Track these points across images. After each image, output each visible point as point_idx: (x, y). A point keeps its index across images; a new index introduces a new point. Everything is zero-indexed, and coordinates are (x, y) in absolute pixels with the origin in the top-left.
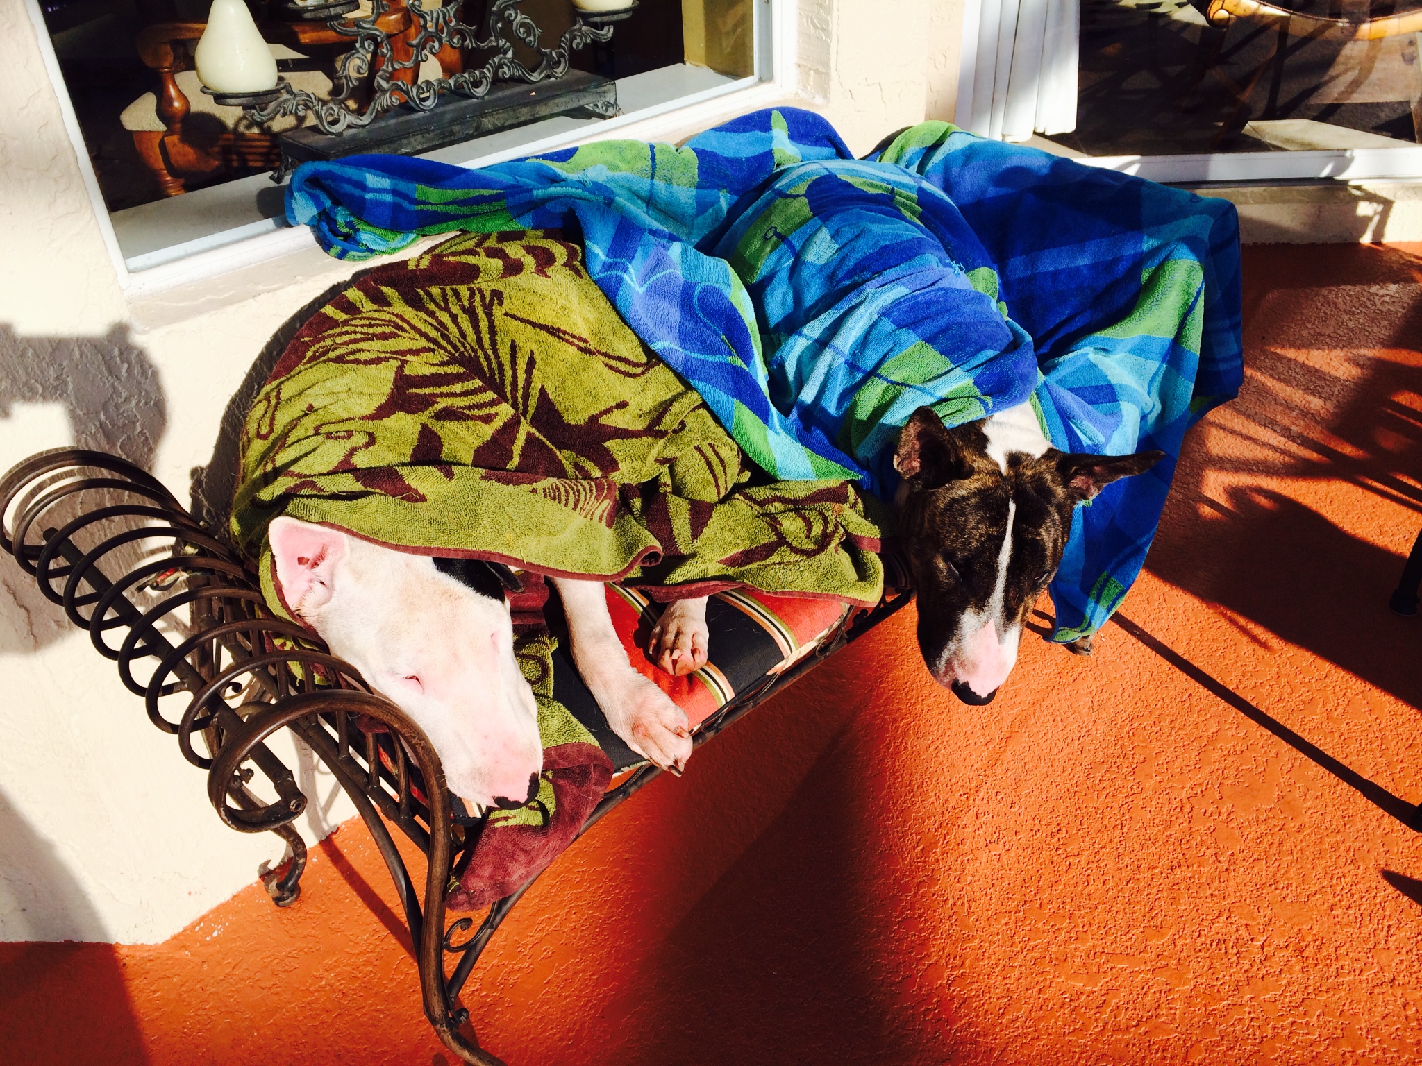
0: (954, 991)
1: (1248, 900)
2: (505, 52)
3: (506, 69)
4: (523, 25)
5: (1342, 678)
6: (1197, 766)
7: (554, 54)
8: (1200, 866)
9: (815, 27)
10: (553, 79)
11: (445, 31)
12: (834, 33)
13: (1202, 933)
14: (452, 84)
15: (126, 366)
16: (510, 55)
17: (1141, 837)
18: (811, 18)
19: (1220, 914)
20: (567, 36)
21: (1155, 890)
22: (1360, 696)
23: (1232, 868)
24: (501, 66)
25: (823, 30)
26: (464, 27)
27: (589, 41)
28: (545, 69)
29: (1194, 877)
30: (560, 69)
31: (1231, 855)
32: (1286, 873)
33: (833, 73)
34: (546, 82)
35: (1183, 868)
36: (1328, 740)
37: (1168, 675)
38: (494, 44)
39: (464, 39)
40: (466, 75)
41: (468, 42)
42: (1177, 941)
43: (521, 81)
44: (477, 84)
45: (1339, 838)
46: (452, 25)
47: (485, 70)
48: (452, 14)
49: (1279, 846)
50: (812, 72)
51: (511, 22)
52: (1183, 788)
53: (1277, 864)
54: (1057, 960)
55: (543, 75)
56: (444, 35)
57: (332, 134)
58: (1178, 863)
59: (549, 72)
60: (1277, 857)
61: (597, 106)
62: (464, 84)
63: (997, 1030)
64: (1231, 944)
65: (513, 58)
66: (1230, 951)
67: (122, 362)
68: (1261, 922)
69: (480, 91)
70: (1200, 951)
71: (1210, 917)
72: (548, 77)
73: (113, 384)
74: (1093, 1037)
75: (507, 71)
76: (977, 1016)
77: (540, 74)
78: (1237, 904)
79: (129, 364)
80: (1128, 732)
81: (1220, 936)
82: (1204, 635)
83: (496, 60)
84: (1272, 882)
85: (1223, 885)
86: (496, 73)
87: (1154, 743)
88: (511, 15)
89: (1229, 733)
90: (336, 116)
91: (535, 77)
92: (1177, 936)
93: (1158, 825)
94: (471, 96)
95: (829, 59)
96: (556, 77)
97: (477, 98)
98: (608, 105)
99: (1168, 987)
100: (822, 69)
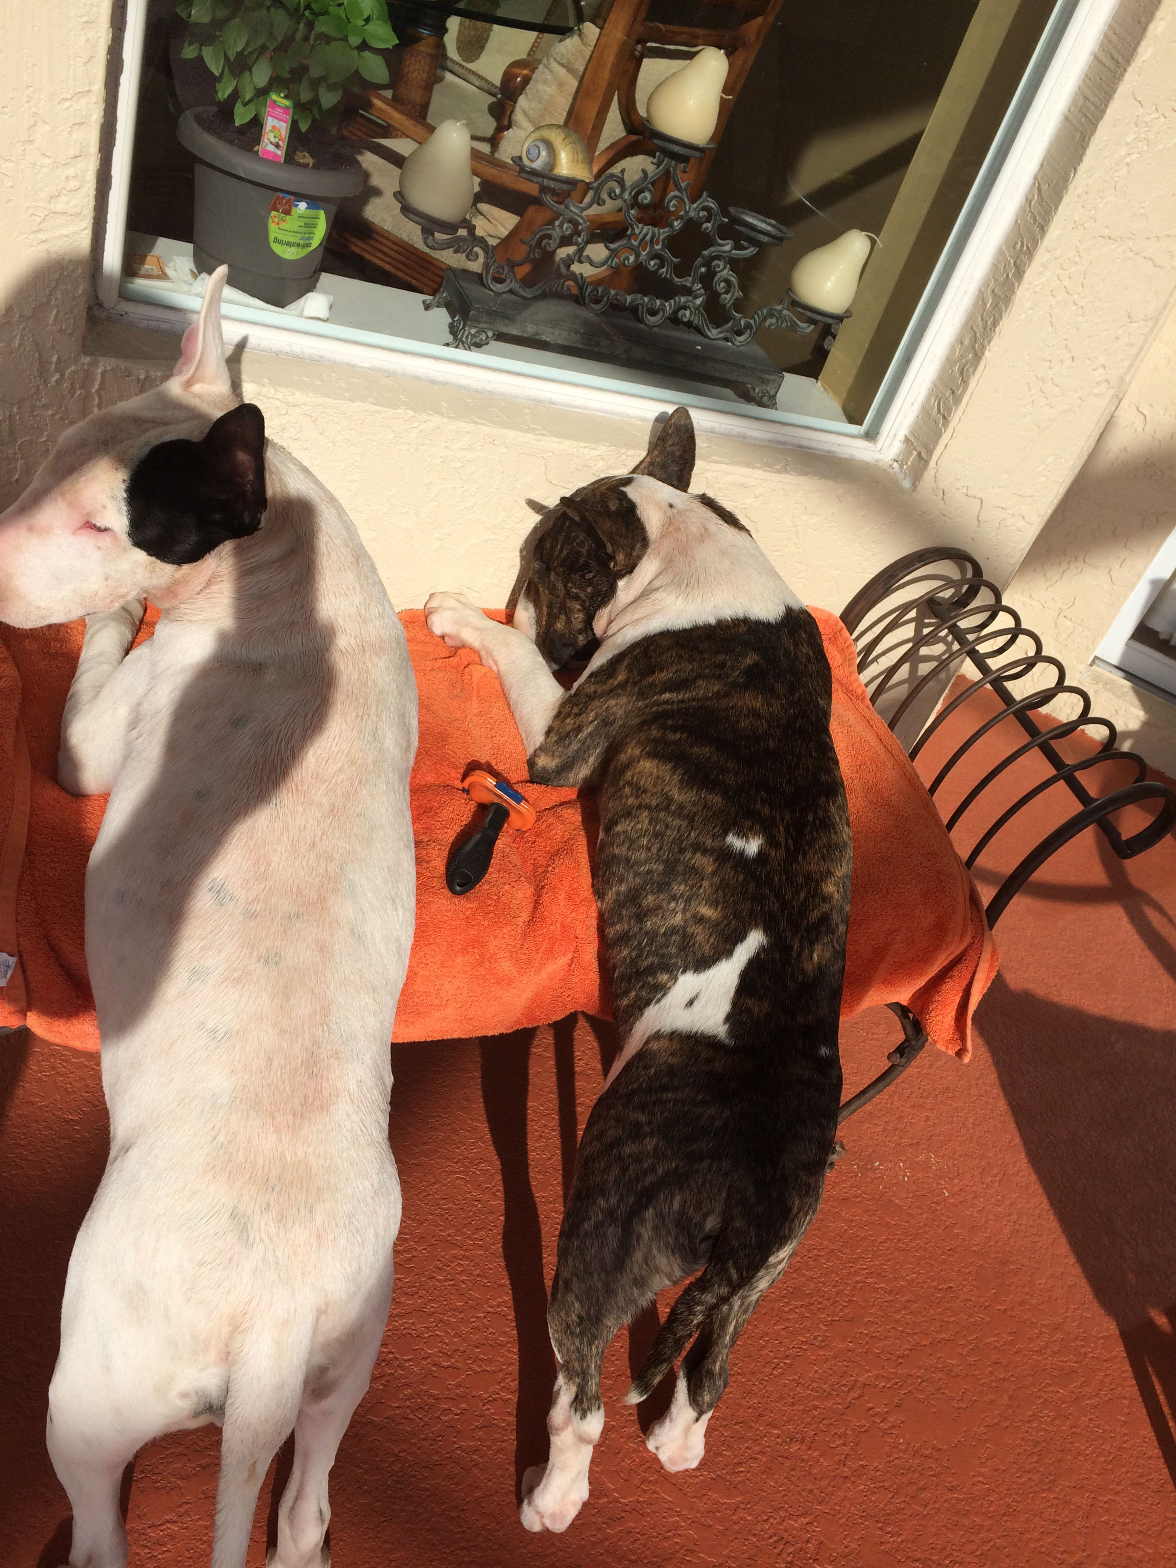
0: (488, 1409)
1: (843, 1520)
2: (696, 297)
3: (688, 313)
4: (727, 281)
5: (1123, 1372)
6: (900, 1360)
7: (743, 322)
8: (821, 1456)
9: (939, 412)
10: (729, 344)
11: (648, 250)
12: (952, 425)
13: (771, 1520)
14: (628, 300)
15: (58, 376)
16: (698, 301)
17: (786, 1390)
18: (940, 401)
19: (803, 1515)
20: (765, 311)
21: (757, 1449)
22: (1126, 1402)
23: (853, 1479)
24: (685, 308)
25: (944, 417)
26: (667, 254)
27: (784, 326)
28: (727, 331)
29: (807, 1462)
30: (742, 338)
31: (862, 1466)
32: (904, 1520)
33: (932, 464)
34: (723, 343)
35: (804, 1447)
36: (1057, 1422)
37: (943, 1254)
38: (688, 284)
39: (662, 266)
40: (646, 299)
41: (664, 270)
42: (740, 1510)
43: (699, 331)
44: (653, 313)
45: (987, 1523)
46: (656, 247)
47: (667, 304)
48: (661, 238)
49: (918, 1490)
50: (915, 453)
51: (715, 273)
52: (868, 1371)
53: (902, 1506)
54: (608, 1447)
55: (721, 336)
56: (644, 253)
57: (492, 290)
58: (803, 1439)
59: (729, 335)
60: (907, 1499)
61: (754, 389)
62: (640, 307)
63: (499, 1473)
64: (791, 1550)
65: (700, 305)
66: (784, 1556)
67: (56, 370)
68: (839, 1550)
69: (652, 320)
70: (755, 1535)
71: (791, 1511)
72: (727, 339)
73: (39, 385)
74: (583, 1543)
75: (688, 315)
76: (489, 1447)
77: (719, 333)
78: (829, 1517)
79: (62, 375)
80: (858, 1282)
81: (786, 1535)
82: (1012, 1240)
83: (683, 299)
84: (882, 1520)
85: (830, 1489)
86: (676, 312)
87: (874, 1310)
88: (719, 266)
89: (960, 1350)
90: (503, 277)
91: (713, 333)
92: (743, 1506)
93: (813, 1390)
94: (641, 321)
95: (934, 448)
96: (733, 344)
97: (646, 325)
98: (765, 393)
99: (695, 1548)
100: (924, 455)
